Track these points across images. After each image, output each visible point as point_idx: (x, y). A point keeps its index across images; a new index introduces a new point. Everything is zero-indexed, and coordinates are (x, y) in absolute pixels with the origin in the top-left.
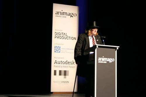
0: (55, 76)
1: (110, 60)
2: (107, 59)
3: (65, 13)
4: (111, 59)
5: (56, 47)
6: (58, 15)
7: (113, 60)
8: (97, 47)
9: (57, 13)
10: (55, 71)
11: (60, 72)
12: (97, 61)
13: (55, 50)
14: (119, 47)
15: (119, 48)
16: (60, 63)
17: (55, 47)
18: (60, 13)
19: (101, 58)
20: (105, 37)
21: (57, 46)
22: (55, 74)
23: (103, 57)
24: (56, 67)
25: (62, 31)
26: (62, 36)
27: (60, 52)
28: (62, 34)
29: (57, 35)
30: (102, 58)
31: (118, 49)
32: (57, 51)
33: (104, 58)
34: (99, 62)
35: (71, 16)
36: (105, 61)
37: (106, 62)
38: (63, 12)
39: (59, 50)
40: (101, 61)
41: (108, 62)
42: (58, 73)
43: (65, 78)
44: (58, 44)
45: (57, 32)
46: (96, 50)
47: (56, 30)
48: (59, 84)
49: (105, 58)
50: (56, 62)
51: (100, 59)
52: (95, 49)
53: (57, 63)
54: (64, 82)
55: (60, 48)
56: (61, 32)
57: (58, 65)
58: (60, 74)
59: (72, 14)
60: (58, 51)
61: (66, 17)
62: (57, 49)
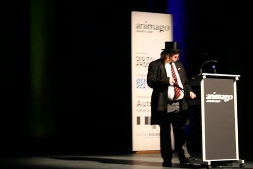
0: (138, 125)
1: (226, 98)
3: (151, 26)
4: (227, 95)
5: (139, 80)
8: (204, 77)
9: (139, 27)
10: (138, 118)
11: (146, 119)
12: (205, 100)
14: (239, 76)
15: (239, 78)
16: (146, 105)
17: (137, 81)
18: (143, 26)
19: (211, 95)
20: (216, 61)
21: (141, 78)
23: (215, 93)
24: (140, 111)
25: (147, 54)
26: (147, 62)
27: (144, 88)
28: (147, 58)
29: (140, 61)
30: (213, 95)
31: (237, 79)
32: (139, 87)
34: (208, 101)
35: (161, 30)
36: (217, 100)
37: (219, 101)
38: (147, 24)
39: (144, 85)
40: (211, 100)
41: (222, 101)
43: (155, 128)
44: (141, 75)
45: (140, 56)
46: (202, 83)
47: (137, 53)
48: (145, 138)
49: (218, 95)
50: (139, 104)
51: (209, 96)
52: (201, 81)
53: (142, 104)
54: (153, 135)
55: (145, 81)
56: (145, 56)
57: (143, 108)
59: (161, 27)
60: (142, 87)
61: (152, 32)
62: (141, 84)
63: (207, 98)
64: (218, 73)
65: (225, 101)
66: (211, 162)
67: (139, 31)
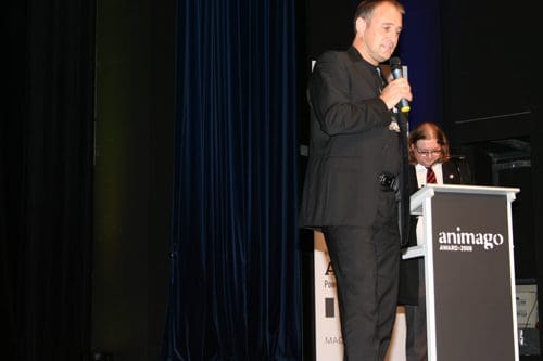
0: (329, 319)
1: (487, 241)
2: (472, 235)
4: (490, 235)
7: (498, 238)
8: (432, 192)
12: (436, 244)
14: (518, 190)
19: (449, 234)
22: (330, 312)
23: (458, 229)
30: (454, 234)
33: (463, 234)
34: (441, 248)
36: (466, 244)
37: (470, 249)
40: (452, 243)
49: (468, 235)
51: (445, 238)
63: (441, 240)
65: (486, 248)
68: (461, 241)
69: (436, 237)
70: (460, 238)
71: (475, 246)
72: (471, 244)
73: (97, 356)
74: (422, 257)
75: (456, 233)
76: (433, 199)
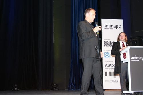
0: (106, 76)
3: (112, 26)
6: (106, 28)
9: (105, 26)
10: (106, 73)
11: (110, 73)
13: (105, 56)
16: (110, 66)
17: (105, 54)
18: (107, 26)
19: (134, 57)
20: (136, 40)
21: (107, 52)
22: (106, 75)
24: (107, 69)
26: (110, 44)
28: (110, 42)
29: (106, 44)
32: (106, 57)
33: (137, 57)
34: (132, 60)
35: (117, 28)
36: (137, 59)
37: (138, 60)
38: (109, 25)
39: (109, 56)
40: (134, 59)
42: (108, 74)
43: (115, 78)
44: (107, 51)
45: (106, 41)
47: (105, 40)
48: (110, 83)
49: (138, 57)
50: (106, 65)
51: (132, 58)
54: (114, 81)
55: (109, 54)
56: (109, 41)
57: (108, 67)
58: (110, 75)
59: (117, 26)
61: (112, 29)
62: (107, 55)
63: (132, 59)
64: (137, 46)
65: (142, 60)
66: (134, 92)
67: (105, 29)
68: (136, 59)
69: (130, 58)
70: (136, 58)
71: (139, 60)
72: (139, 59)
73: (55, 85)
74: (127, 62)
75: (135, 57)
76: (130, 49)
